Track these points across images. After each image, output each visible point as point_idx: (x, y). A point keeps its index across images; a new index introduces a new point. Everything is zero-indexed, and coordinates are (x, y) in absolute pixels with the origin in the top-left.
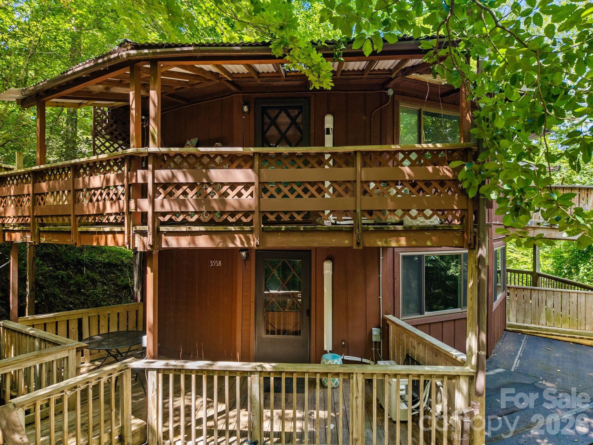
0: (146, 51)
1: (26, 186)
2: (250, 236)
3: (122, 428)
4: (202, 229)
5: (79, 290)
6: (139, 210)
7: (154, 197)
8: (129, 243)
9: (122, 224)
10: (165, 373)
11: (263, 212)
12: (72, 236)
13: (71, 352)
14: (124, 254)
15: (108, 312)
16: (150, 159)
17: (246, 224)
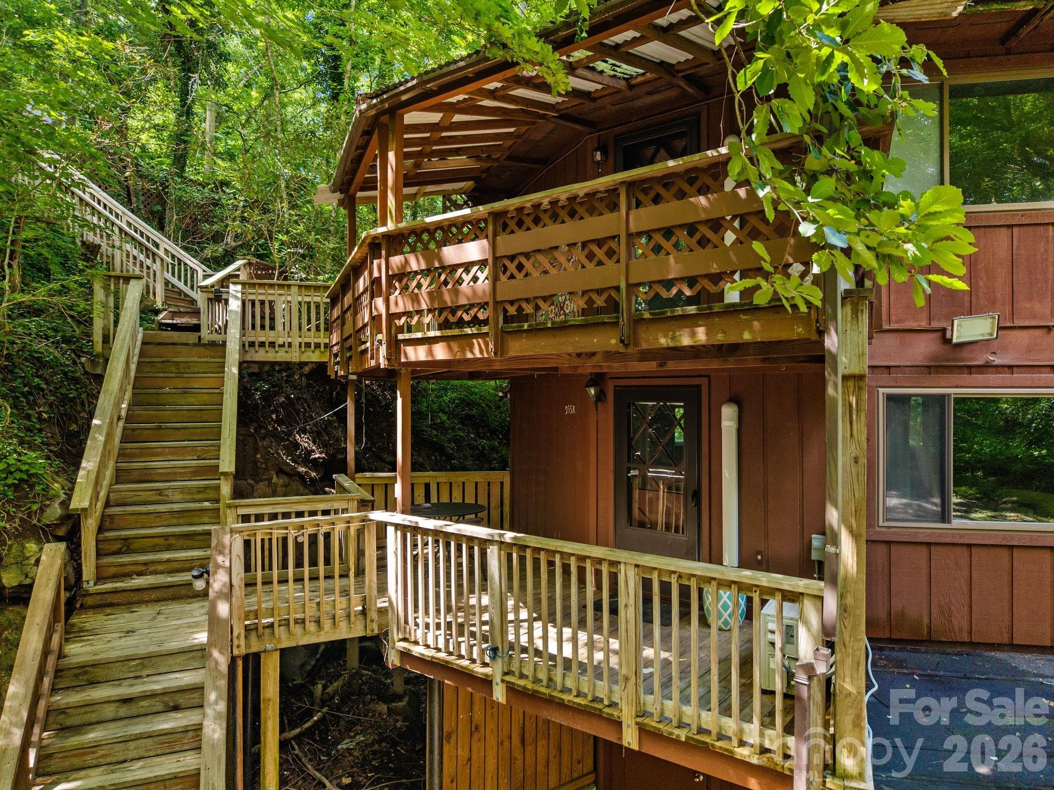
2: (489, 340)
3: (364, 599)
4: (438, 333)
6: (376, 313)
7: (389, 295)
10: (403, 531)
11: (500, 302)
13: (351, 503)
16: (383, 243)
17: (484, 323)
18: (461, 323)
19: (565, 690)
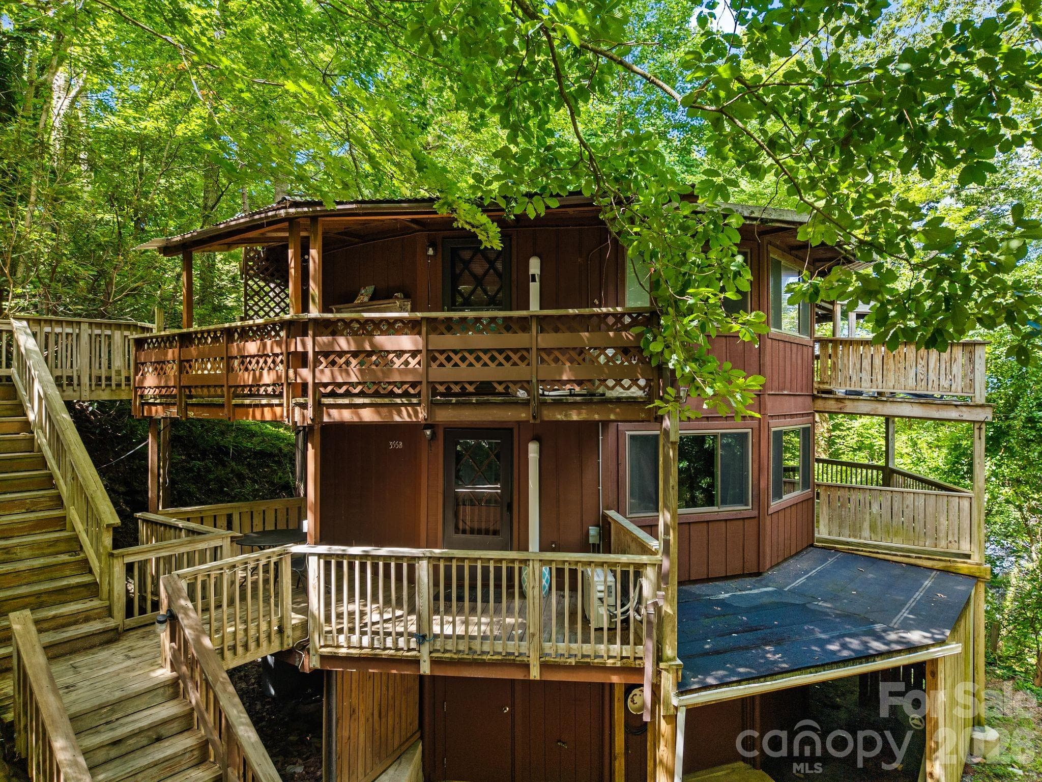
0: (306, 209)
1: (170, 351)
2: (418, 408)
3: (281, 619)
4: (367, 401)
5: (222, 488)
6: (299, 381)
7: (315, 367)
8: (288, 417)
9: (280, 396)
10: (326, 558)
11: (432, 382)
12: (226, 410)
13: (225, 540)
14: (284, 439)
15: (263, 508)
16: (311, 326)
17: (414, 396)
18: (392, 394)
19: (483, 653)
